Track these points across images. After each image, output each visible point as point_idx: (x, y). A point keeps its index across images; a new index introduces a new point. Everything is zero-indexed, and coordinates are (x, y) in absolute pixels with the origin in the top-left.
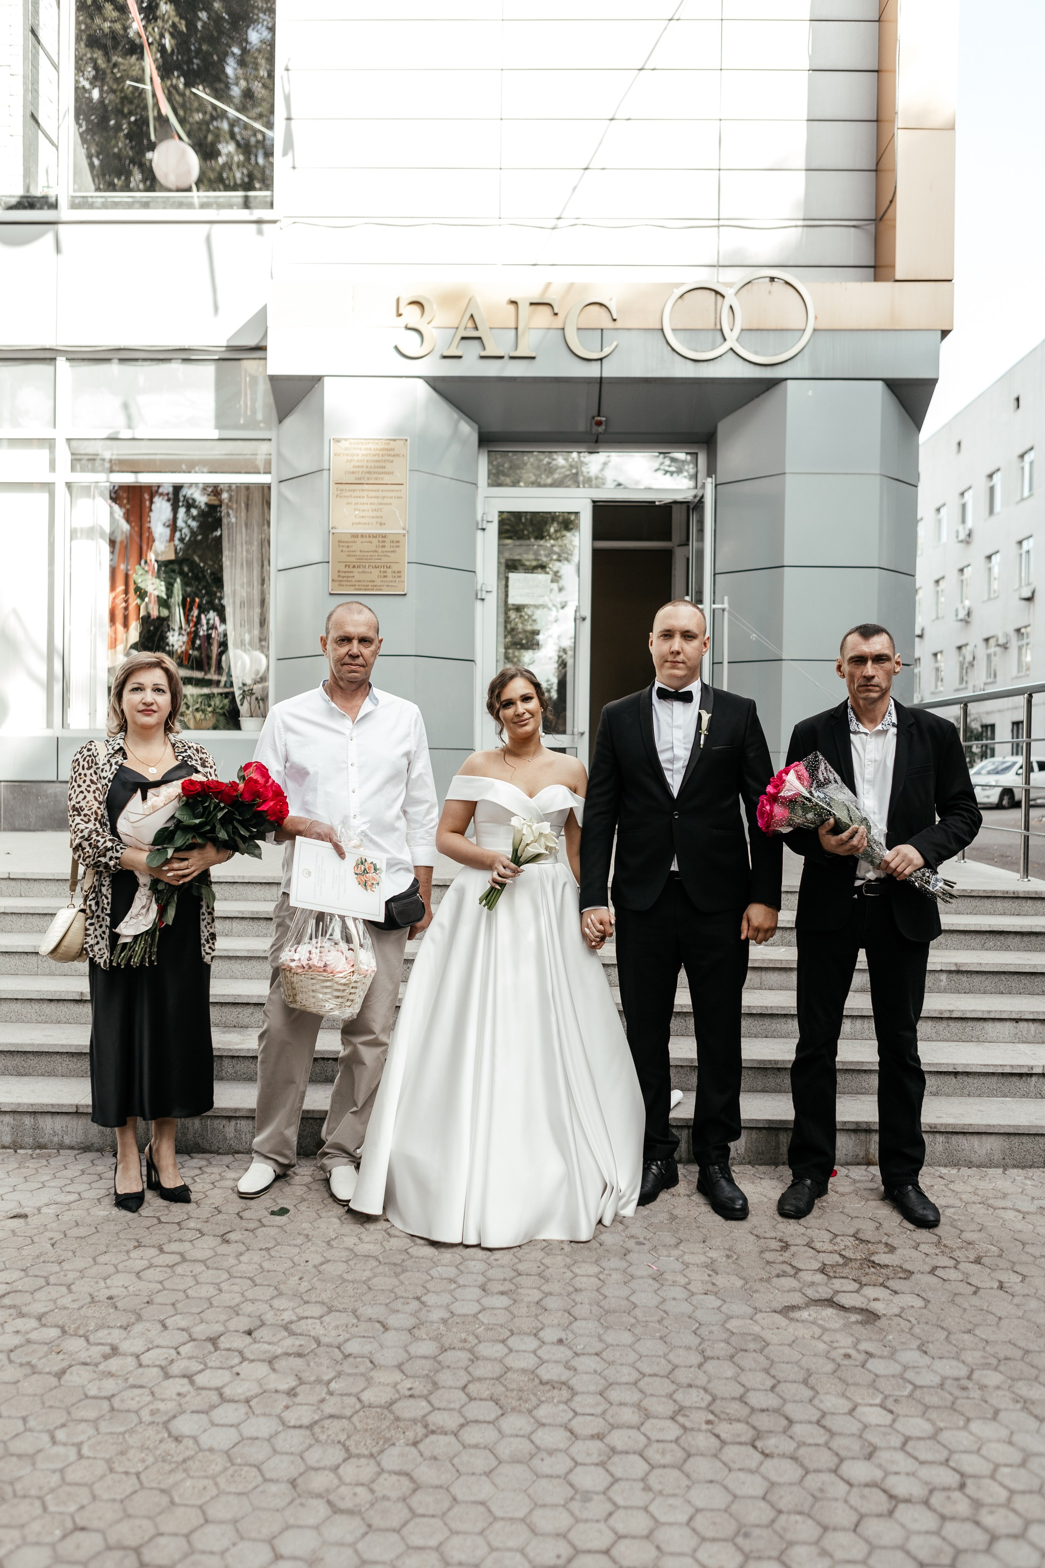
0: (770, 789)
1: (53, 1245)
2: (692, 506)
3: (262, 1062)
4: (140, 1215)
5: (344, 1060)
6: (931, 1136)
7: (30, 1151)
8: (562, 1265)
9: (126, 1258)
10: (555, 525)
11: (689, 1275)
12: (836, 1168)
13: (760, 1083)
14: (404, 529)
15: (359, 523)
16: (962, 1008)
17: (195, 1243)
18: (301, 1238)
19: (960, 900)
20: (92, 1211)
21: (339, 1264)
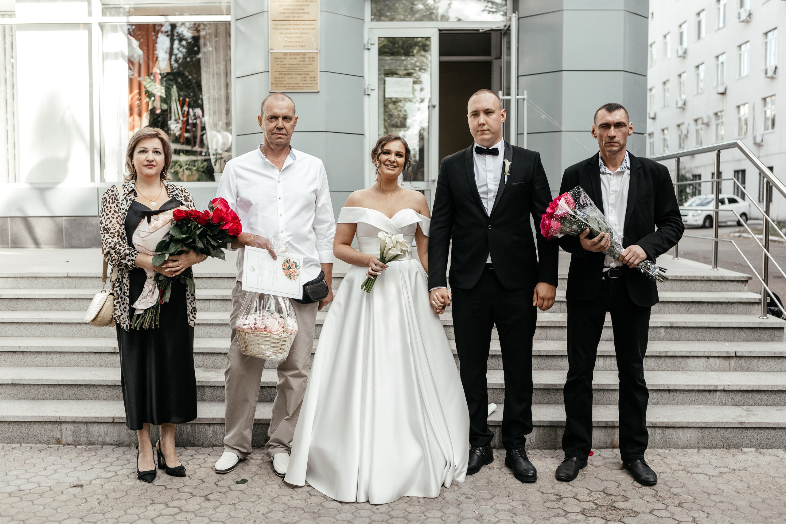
0: (548, 210)
1: (99, 503)
2: (503, 32)
3: (228, 389)
5: (279, 386)
6: (653, 430)
7: (85, 447)
8: (419, 511)
9: (145, 510)
10: (417, 46)
11: (498, 516)
12: (592, 450)
13: (545, 399)
14: (317, 49)
15: (288, 46)
16: (674, 350)
17: (188, 500)
18: (255, 497)
19: (673, 282)
20: (124, 482)
21: (279, 512)
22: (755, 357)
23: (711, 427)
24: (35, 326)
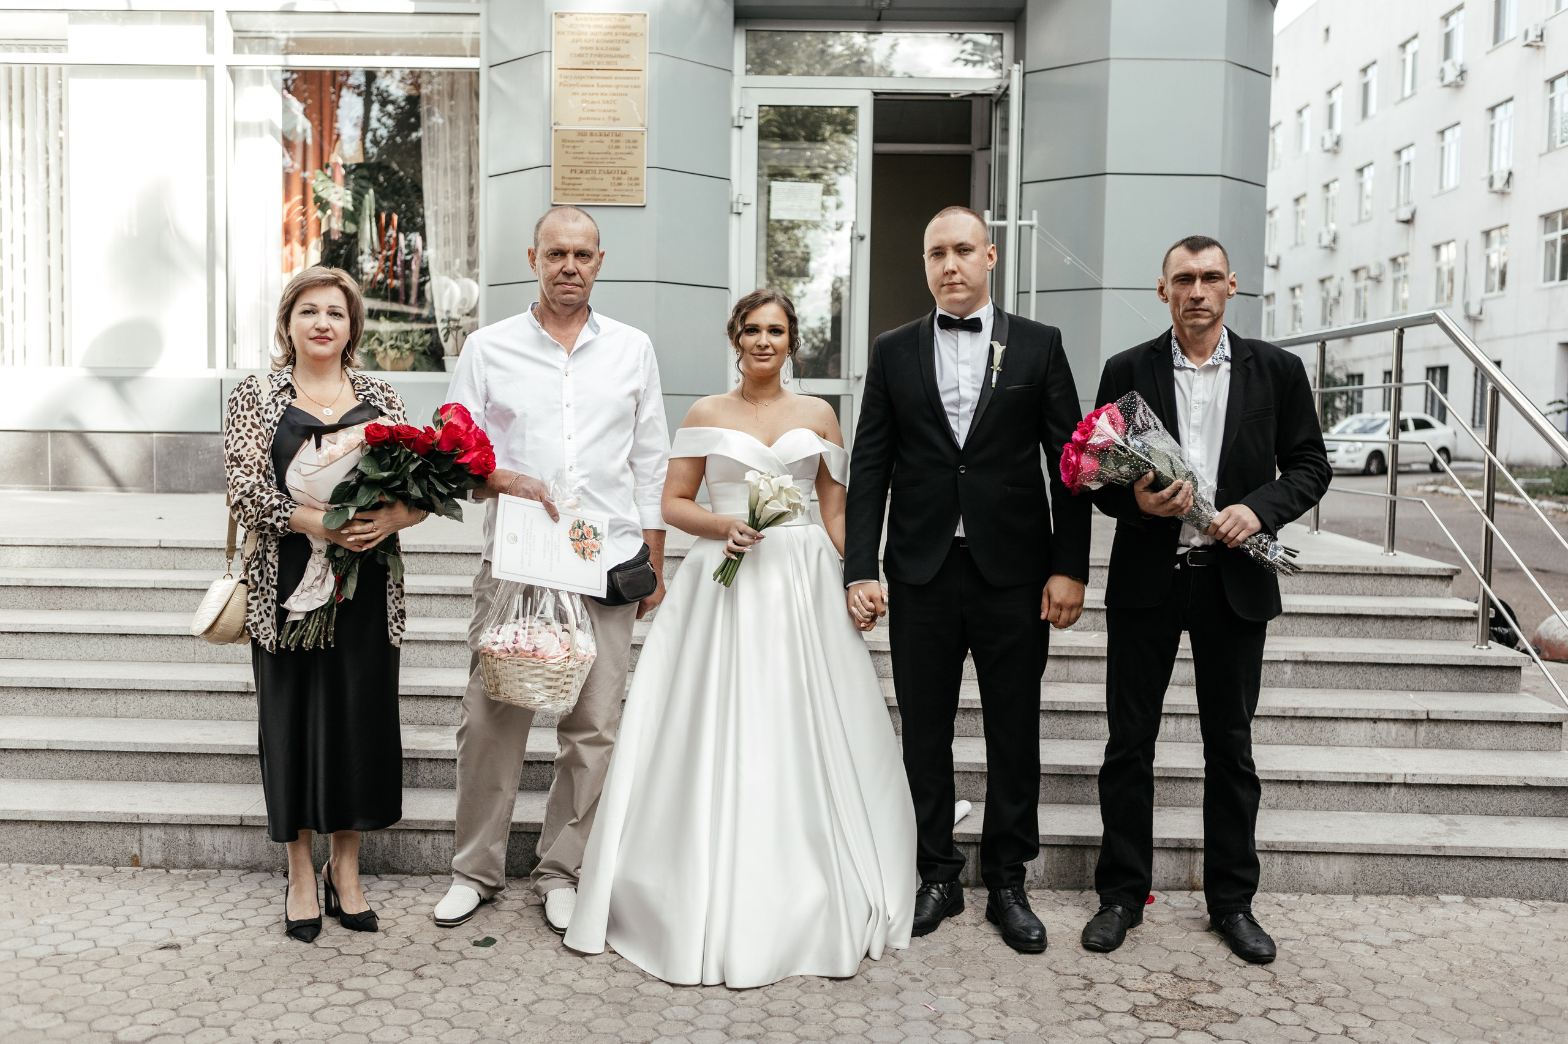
0: (1076, 436)
1: (210, 981)
2: (994, 100)
3: (462, 765)
4: (316, 946)
5: (560, 761)
6: (1268, 857)
7: (185, 872)
8: (821, 1005)
9: (298, 995)
10: (830, 123)
11: (973, 1017)
13: (1064, 795)
14: (642, 126)
15: (588, 118)
16: (1310, 706)
17: (381, 977)
18: (509, 972)
19: (1310, 577)
20: (259, 941)
21: (554, 1002)
22: (1465, 722)
23: (1379, 854)
24: (95, 640)
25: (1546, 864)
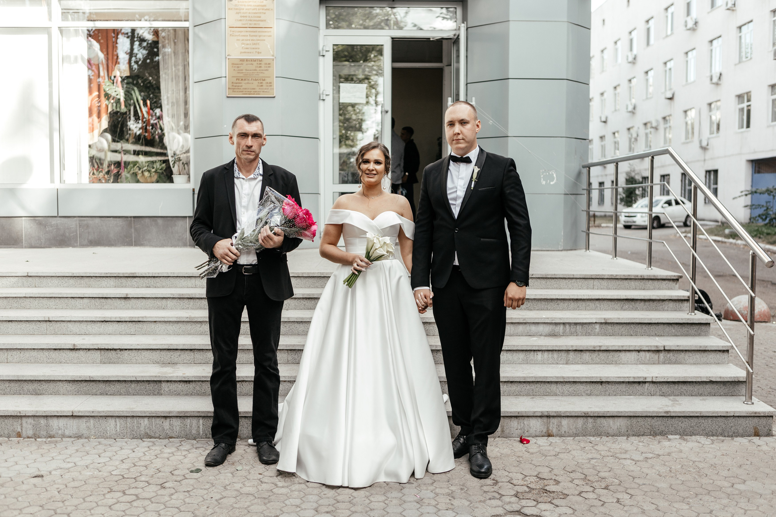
1: (59, 492)
2: (453, 41)
4: (112, 474)
6: (585, 419)
7: (44, 440)
8: (363, 496)
9: (103, 498)
10: (374, 52)
11: (438, 500)
14: (273, 56)
15: (245, 52)
16: (607, 344)
17: (145, 488)
18: (209, 484)
19: (609, 281)
20: (83, 472)
21: (231, 498)
22: (682, 351)
23: (639, 416)
25: (719, 419)
